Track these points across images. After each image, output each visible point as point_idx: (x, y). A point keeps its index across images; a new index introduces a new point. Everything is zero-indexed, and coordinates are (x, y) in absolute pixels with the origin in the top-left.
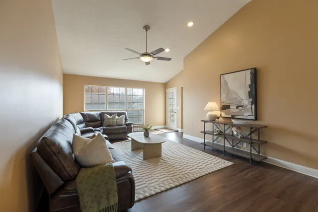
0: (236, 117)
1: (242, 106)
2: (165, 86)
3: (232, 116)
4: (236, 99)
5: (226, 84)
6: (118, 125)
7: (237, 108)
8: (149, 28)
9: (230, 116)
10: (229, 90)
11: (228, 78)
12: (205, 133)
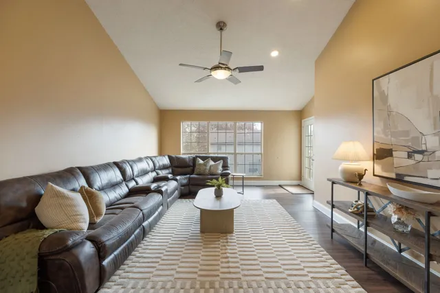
0: (407, 179)
1: (421, 152)
2: (300, 115)
3: (397, 175)
4: (406, 133)
5: (384, 98)
6: (211, 175)
7: (410, 156)
8: (225, 24)
9: (393, 176)
10: (389, 113)
11: (390, 85)
12: (333, 207)
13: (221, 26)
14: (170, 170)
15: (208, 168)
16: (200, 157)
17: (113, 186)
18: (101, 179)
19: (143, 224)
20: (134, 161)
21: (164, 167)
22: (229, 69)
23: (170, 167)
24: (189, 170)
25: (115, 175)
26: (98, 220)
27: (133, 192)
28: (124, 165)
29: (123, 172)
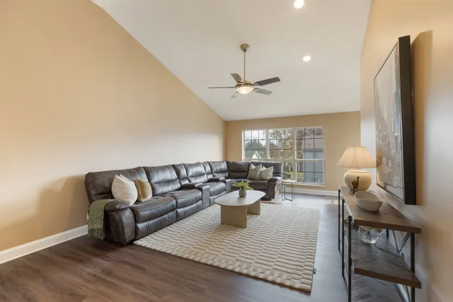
3: (384, 184)
8: (247, 46)
13: (244, 48)
14: (227, 174)
15: (259, 173)
16: (253, 163)
17: (169, 182)
18: (158, 177)
19: (178, 210)
20: (191, 165)
21: (222, 171)
22: (251, 85)
23: (226, 171)
24: (244, 174)
25: (171, 175)
26: (143, 200)
27: (183, 188)
28: (179, 168)
29: (178, 173)
